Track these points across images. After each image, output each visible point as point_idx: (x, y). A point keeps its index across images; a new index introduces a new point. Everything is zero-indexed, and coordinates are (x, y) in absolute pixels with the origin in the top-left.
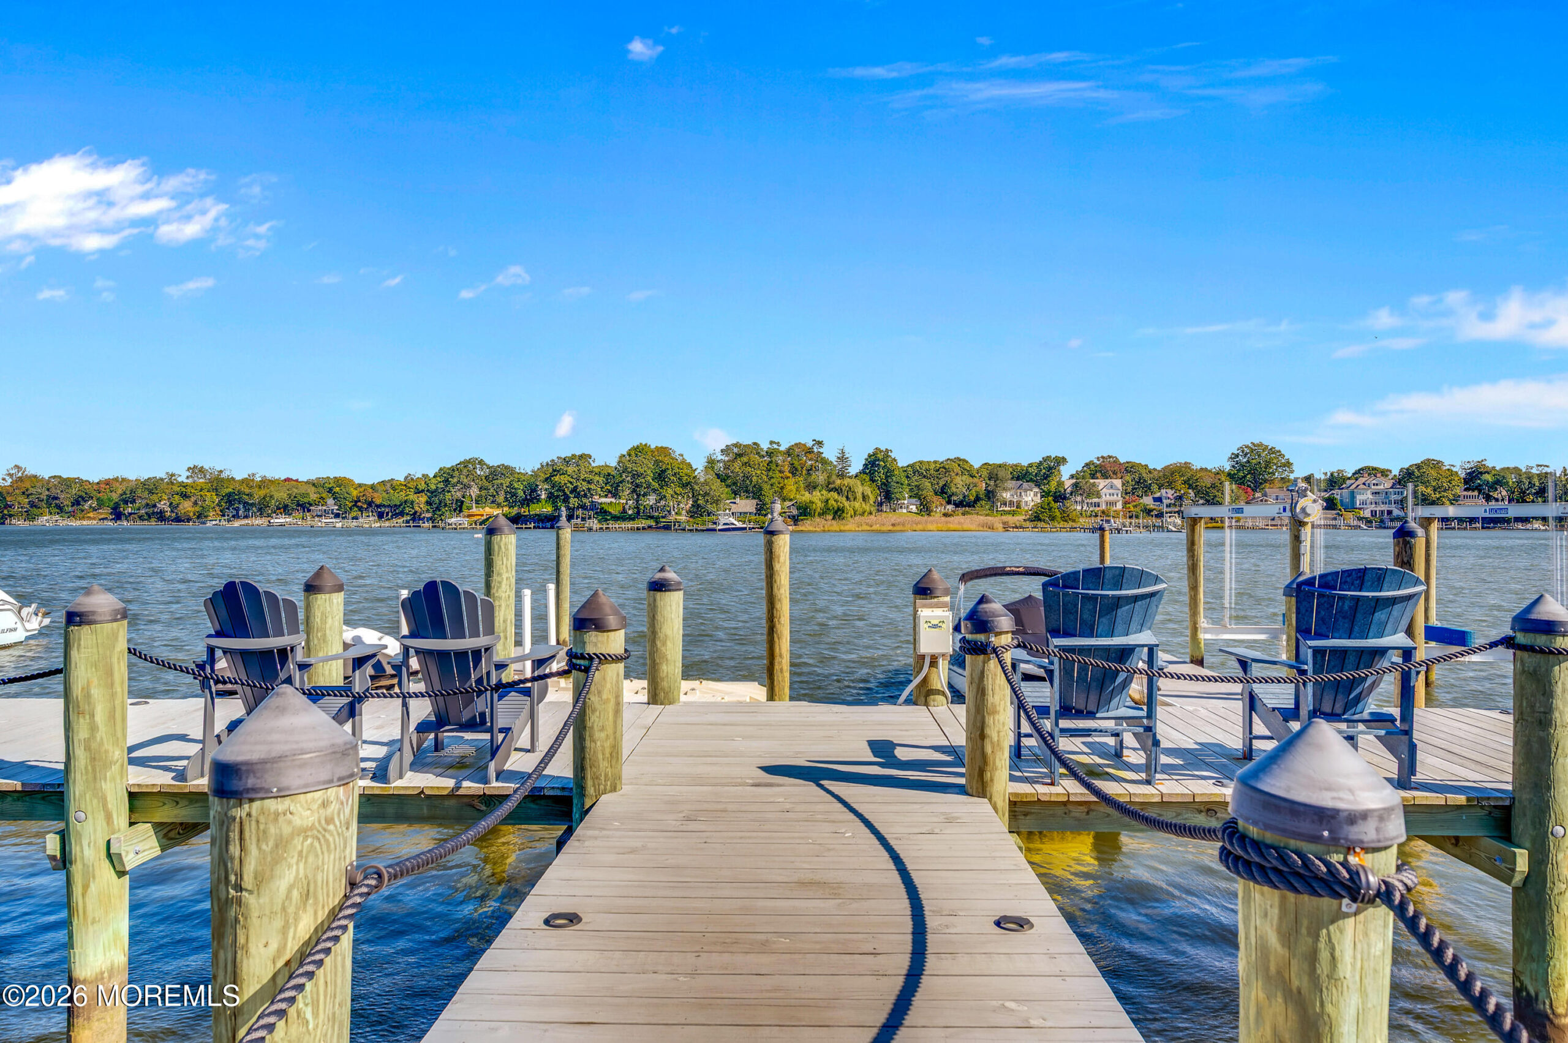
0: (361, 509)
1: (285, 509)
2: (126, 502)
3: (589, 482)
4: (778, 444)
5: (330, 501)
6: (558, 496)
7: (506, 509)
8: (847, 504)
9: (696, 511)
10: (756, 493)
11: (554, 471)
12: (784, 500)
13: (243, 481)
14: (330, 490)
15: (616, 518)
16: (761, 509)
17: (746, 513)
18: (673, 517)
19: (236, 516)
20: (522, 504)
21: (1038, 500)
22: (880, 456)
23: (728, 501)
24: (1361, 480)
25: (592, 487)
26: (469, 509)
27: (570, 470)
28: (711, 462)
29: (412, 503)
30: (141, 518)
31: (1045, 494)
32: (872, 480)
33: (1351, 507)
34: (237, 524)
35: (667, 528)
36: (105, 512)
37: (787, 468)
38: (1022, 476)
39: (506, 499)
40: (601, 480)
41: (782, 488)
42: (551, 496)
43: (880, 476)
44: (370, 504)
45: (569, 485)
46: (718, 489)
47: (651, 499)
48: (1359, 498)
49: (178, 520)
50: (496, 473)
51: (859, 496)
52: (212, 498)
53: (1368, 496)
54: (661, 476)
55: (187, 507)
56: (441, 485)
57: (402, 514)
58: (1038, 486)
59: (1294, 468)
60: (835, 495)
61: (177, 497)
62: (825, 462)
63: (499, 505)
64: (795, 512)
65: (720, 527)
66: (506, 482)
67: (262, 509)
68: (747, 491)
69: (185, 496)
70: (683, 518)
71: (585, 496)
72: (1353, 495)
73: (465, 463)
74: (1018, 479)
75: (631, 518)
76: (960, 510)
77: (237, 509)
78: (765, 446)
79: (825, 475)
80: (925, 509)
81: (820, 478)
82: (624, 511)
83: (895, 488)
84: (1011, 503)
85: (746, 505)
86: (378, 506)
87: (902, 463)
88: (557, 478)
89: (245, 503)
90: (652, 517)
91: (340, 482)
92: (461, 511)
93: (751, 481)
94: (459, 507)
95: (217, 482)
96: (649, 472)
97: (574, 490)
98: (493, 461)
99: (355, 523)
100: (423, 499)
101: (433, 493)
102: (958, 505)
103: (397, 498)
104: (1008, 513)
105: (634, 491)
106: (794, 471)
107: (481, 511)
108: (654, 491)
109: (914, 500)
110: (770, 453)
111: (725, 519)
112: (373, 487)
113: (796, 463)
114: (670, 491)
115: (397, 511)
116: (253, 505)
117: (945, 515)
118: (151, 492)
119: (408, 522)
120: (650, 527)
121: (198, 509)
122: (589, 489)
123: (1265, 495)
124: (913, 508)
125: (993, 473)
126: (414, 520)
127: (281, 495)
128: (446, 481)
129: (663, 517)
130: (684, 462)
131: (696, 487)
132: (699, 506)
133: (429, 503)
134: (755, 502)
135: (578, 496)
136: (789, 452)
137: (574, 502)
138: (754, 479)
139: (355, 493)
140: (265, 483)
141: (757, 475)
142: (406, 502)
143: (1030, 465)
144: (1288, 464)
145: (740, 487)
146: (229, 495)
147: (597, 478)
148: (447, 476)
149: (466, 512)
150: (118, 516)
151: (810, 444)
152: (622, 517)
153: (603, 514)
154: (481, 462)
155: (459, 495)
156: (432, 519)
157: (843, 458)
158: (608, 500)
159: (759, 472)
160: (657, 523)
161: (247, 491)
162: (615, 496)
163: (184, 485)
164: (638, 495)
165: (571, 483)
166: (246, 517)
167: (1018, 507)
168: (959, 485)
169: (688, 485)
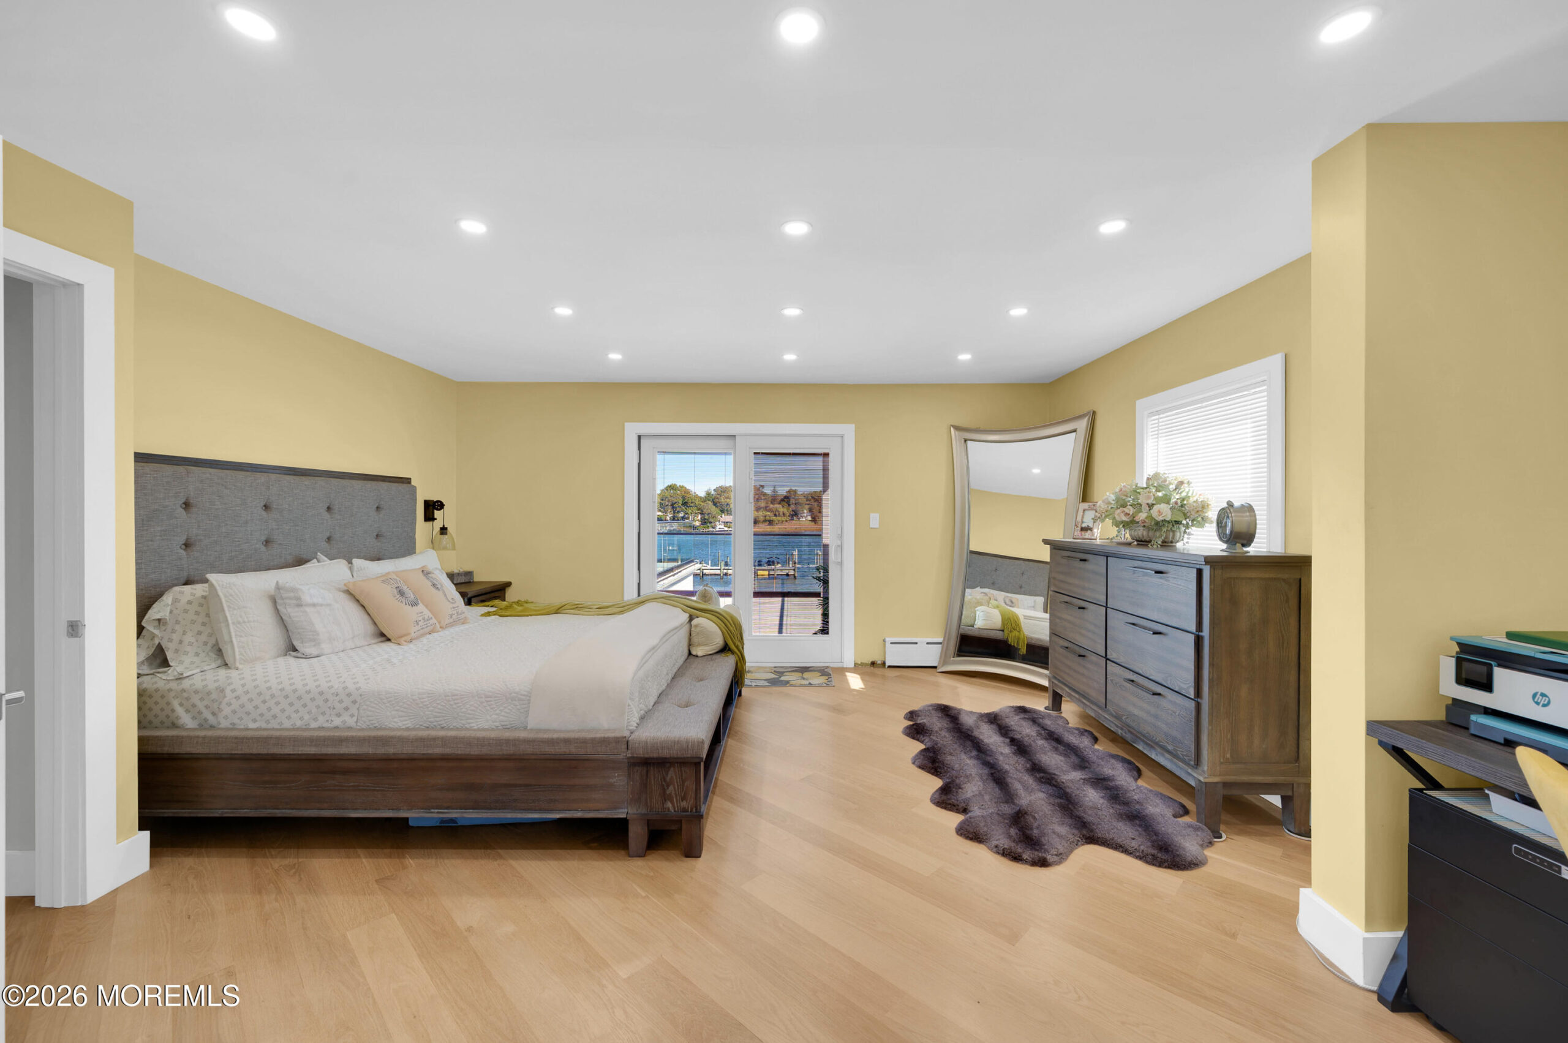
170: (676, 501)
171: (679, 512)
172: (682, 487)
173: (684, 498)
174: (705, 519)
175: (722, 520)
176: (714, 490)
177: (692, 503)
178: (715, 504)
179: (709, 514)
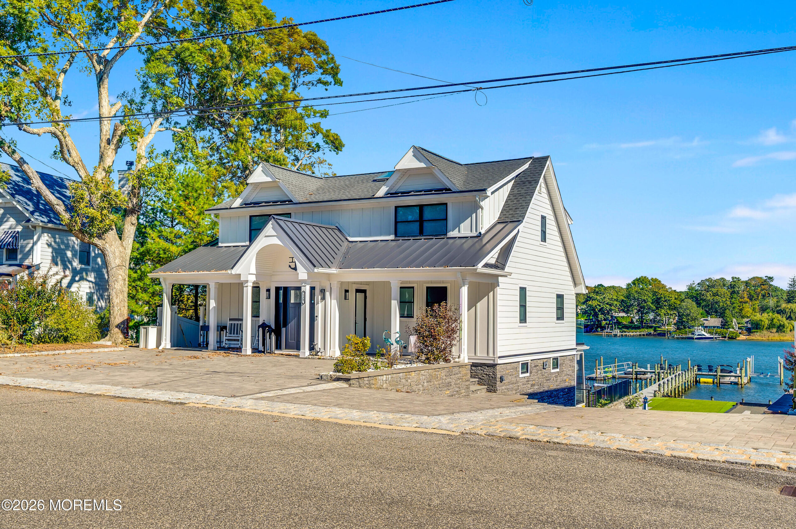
3: (610, 305)
4: (739, 279)
6: (591, 313)
8: (787, 322)
9: (681, 324)
10: (721, 314)
11: (588, 297)
12: (743, 317)
16: (725, 325)
17: (714, 327)
18: (664, 328)
23: (702, 319)
25: (613, 308)
28: (689, 291)
35: (662, 334)
37: (745, 295)
40: (618, 304)
41: (741, 310)
45: (598, 307)
46: (696, 310)
47: (651, 316)
54: (657, 302)
64: (749, 326)
65: (695, 337)
68: (716, 312)
70: (672, 328)
78: (729, 280)
81: (771, 302)
82: (632, 322)
85: (714, 321)
88: (590, 303)
90: (651, 327)
93: (719, 306)
96: (649, 299)
97: (601, 310)
105: (639, 311)
106: (750, 298)
108: (653, 311)
110: (732, 286)
111: (700, 331)
113: (753, 292)
114: (663, 311)
120: (650, 334)
122: (610, 309)
129: (659, 327)
131: (681, 310)
134: (721, 319)
136: (747, 283)
137: (601, 317)
138: (721, 304)
141: (724, 300)
145: (711, 309)
147: (615, 303)
151: (764, 278)
152: (631, 326)
158: (622, 315)
159: (724, 299)
160: (655, 331)
162: (627, 312)
164: (642, 314)
165: (599, 306)
169: (675, 309)
170: (643, 298)
171: (646, 313)
172: (655, 280)
173: (655, 293)
174: (684, 321)
175: (706, 323)
176: (698, 284)
177: (665, 301)
178: (699, 304)
179: (688, 315)
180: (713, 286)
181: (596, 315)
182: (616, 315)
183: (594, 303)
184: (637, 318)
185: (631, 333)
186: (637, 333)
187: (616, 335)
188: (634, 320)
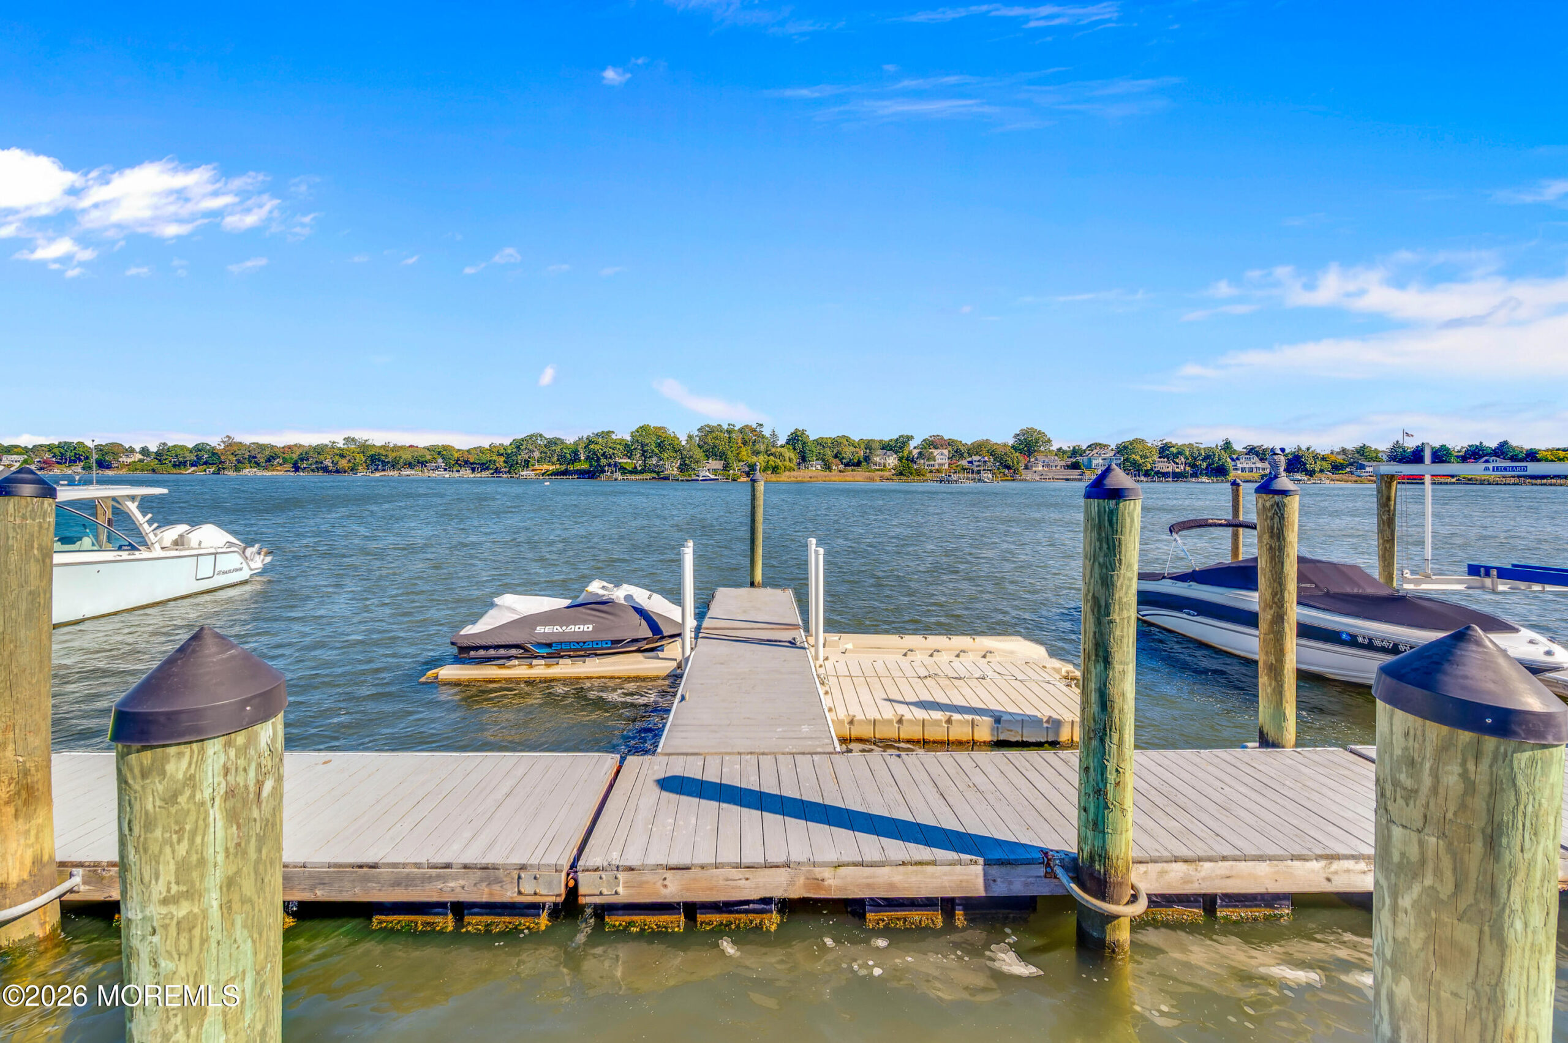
0: (460, 465)
1: (410, 465)
2: (302, 460)
3: (613, 449)
4: (734, 426)
5: (440, 460)
6: (593, 458)
7: (558, 466)
8: (780, 464)
9: (684, 468)
10: (722, 456)
11: (590, 441)
12: (740, 461)
13: (383, 446)
14: (439, 453)
15: (631, 472)
16: (726, 467)
17: (717, 469)
18: (668, 472)
19: (377, 470)
20: (569, 464)
21: (896, 462)
22: (798, 433)
23: (705, 461)
24: (1095, 451)
25: (615, 452)
26: (533, 465)
27: (600, 440)
28: (690, 437)
29: (495, 461)
30: (313, 471)
31: (900, 459)
32: (795, 449)
33: (1089, 468)
34: (378, 475)
35: (666, 478)
36: (289, 466)
37: (740, 441)
38: (887, 447)
39: (558, 460)
40: (621, 448)
41: (738, 454)
42: (587, 458)
43: (799, 446)
44: (466, 462)
46: (698, 454)
47: (654, 461)
48: (1094, 462)
49: (338, 471)
50: (553, 442)
51: (787, 459)
52: (359, 458)
53: (1100, 461)
54: (660, 446)
55: (343, 463)
56: (514, 450)
57: (487, 469)
58: (896, 453)
59: (1053, 443)
60: (772, 457)
61: (337, 457)
62: (763, 437)
63: (553, 464)
64: (747, 469)
65: (700, 479)
66: (558, 449)
67: (394, 465)
68: (717, 456)
69: (342, 456)
71: (611, 458)
72: (1090, 461)
73: (531, 437)
74: (883, 449)
75: (642, 472)
76: (849, 468)
77: (378, 465)
78: (725, 427)
79: (765, 446)
80: (828, 467)
81: (762, 447)
82: (635, 468)
83: (808, 455)
84: (880, 464)
85: (716, 464)
86: (472, 464)
87: (812, 438)
88: (592, 446)
89: (383, 462)
90: (655, 472)
91: (445, 448)
92: (528, 467)
93: (719, 449)
94: (527, 464)
95: (364, 448)
96: (652, 442)
97: (604, 454)
98: (549, 435)
99: (457, 475)
100: (502, 459)
101: (508, 456)
102: (846, 465)
103: (484, 458)
104: (878, 470)
105: (643, 455)
106: (745, 443)
107: (541, 467)
108: (656, 455)
109: (820, 462)
110: (729, 432)
111: (704, 473)
112: (468, 451)
113: (746, 438)
114: (666, 455)
115: (484, 466)
116: (388, 462)
117: (840, 471)
118: (319, 453)
119: (492, 474)
120: (654, 478)
121: (351, 465)
122: (613, 454)
123: (1036, 460)
124: (819, 467)
125: (869, 445)
126: (496, 472)
127: (407, 456)
128: (518, 447)
129: (662, 472)
130: (675, 437)
131: (685, 453)
132: (686, 465)
133: (505, 462)
134: (722, 462)
135: (606, 458)
136: (741, 431)
137: (603, 461)
138: (721, 448)
139: (456, 455)
140: (396, 448)
141: (722, 445)
142: (490, 461)
143: (891, 440)
144: (1049, 441)
145: (712, 453)
146: (372, 456)
147: (618, 446)
148: (518, 445)
149: (531, 468)
150: (297, 468)
151: (754, 426)
152: (634, 471)
153: (623, 470)
154: (541, 436)
155: (527, 457)
156: (509, 472)
157: (774, 435)
158: (625, 461)
159: (722, 443)
160: (658, 475)
161: (384, 453)
162: (629, 458)
163: (340, 449)
164: (645, 458)
165: (601, 449)
166: (384, 470)
167: (884, 466)
168: (848, 452)
169: (677, 450)
180: (713, 432)
181: (598, 459)
182: (620, 461)
183: (597, 447)
184: (640, 462)
185: (633, 477)
186: (641, 477)
187: (616, 479)
188: (638, 465)
